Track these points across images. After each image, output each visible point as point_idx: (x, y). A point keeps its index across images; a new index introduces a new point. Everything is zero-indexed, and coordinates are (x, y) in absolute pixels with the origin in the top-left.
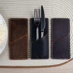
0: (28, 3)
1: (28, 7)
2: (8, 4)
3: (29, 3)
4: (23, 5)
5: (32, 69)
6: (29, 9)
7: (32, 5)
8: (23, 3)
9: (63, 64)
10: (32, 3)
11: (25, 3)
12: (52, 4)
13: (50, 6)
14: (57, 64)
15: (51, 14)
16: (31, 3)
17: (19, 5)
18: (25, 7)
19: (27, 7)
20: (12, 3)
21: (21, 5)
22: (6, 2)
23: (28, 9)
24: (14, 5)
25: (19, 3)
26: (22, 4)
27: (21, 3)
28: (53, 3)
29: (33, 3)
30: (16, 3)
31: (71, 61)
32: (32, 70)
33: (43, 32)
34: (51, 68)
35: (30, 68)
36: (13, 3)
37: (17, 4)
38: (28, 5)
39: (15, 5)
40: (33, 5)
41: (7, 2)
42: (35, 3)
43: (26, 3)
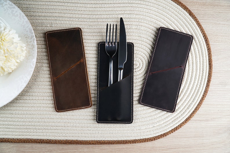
0: (91, 16)
1: (92, 24)
2: (53, 18)
3: (94, 17)
4: (82, 20)
5: (97, 145)
6: (93, 27)
7: (99, 20)
8: (83, 16)
9: (159, 138)
10: (100, 17)
11: (86, 16)
12: (139, 19)
13: (136, 23)
14: (147, 137)
15: (138, 38)
16: (97, 17)
17: (74, 20)
18: (85, 23)
19: (90, 23)
20: (60, 15)
21: (77, 20)
22: (48, 14)
23: (91, 27)
24: (63, 19)
25: (74, 16)
26: (79, 18)
27: (77, 16)
28: (142, 17)
29: (103, 16)
30: (69, 15)
31: (176, 131)
32: (97, 149)
33: (122, 71)
34: (134, 144)
35: (93, 144)
36: (63, 15)
37: (70, 17)
38: (91, 20)
39: (66, 19)
40: (101, 20)
41: (51, 14)
42: (105, 16)
43: (89, 16)
